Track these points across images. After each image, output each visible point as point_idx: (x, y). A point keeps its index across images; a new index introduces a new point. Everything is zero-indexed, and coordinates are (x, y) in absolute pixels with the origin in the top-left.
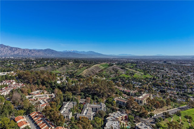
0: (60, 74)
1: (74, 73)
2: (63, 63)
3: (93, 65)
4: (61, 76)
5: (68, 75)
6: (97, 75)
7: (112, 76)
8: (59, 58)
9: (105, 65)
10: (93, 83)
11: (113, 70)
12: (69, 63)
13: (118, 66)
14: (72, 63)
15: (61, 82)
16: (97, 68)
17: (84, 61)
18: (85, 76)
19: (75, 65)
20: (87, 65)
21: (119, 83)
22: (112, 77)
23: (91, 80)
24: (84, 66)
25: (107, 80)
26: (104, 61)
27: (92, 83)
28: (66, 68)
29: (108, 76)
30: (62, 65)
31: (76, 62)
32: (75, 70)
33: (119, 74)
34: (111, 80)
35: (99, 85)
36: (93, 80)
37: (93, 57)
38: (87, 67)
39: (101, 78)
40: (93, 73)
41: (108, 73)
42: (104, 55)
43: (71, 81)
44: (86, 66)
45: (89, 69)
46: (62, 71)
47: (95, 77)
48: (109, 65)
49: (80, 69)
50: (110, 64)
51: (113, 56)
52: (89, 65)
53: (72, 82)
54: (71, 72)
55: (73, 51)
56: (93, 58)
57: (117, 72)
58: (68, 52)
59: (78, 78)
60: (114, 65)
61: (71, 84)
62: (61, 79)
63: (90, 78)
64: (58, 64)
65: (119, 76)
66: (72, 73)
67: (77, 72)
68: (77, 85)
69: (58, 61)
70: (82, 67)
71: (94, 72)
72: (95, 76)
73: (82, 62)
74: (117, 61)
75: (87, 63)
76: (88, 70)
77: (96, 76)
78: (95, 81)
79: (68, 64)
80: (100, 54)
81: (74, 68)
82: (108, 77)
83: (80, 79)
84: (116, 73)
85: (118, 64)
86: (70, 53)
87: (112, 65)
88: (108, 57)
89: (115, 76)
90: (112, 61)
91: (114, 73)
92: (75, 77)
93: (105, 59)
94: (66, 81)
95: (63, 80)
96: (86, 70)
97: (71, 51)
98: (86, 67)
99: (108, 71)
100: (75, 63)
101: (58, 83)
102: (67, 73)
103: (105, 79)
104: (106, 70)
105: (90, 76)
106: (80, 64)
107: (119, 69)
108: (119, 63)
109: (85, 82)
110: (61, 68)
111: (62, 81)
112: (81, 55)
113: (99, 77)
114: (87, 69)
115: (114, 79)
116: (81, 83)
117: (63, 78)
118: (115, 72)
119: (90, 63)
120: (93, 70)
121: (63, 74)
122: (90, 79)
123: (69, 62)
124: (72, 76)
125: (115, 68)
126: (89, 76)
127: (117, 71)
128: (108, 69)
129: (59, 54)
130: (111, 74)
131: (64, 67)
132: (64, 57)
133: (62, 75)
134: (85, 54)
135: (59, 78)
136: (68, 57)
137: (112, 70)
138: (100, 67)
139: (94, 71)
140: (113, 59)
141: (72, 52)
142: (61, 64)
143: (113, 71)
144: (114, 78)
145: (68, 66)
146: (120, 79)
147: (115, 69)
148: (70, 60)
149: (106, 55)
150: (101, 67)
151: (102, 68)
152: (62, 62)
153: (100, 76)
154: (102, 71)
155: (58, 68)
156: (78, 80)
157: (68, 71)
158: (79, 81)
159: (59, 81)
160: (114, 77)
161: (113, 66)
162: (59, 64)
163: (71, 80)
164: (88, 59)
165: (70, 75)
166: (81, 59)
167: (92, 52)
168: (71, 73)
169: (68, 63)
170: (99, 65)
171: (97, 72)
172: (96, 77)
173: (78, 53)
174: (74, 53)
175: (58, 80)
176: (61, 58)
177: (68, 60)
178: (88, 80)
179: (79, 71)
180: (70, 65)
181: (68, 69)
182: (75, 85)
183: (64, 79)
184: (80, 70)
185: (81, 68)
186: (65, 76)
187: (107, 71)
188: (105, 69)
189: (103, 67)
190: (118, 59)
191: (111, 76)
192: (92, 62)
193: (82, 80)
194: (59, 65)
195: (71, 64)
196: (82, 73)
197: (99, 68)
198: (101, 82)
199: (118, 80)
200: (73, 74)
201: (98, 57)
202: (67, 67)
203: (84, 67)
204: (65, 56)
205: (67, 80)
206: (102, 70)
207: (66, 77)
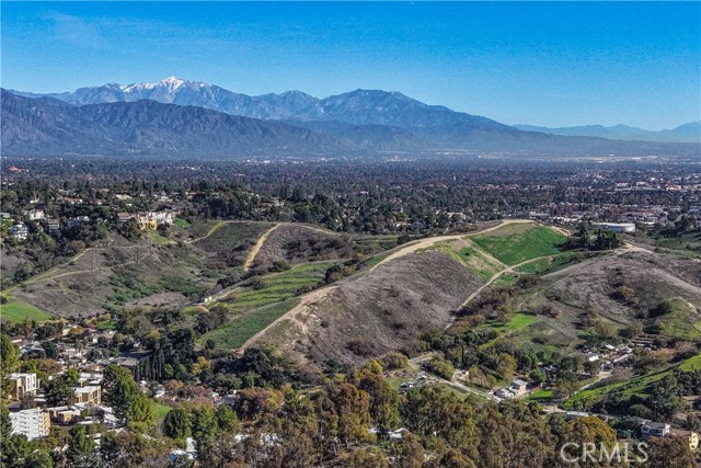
0: (41, 334)
1: (189, 323)
2: (70, 222)
3: (389, 246)
4: (50, 353)
5: (126, 350)
6: (436, 346)
7: (607, 368)
8: (33, 166)
9: (527, 245)
10: (396, 435)
11: (617, 297)
12: (143, 220)
13: (673, 256)
14: (167, 218)
15: (57, 420)
16: (442, 272)
17: (296, 198)
18: (302, 360)
19: (207, 245)
20: (333, 245)
21: (684, 441)
22: (603, 375)
23: (377, 401)
24: (293, 248)
25: (551, 409)
26: (520, 206)
27: (382, 434)
28: (108, 272)
29: (561, 370)
30: (68, 238)
31: (217, 209)
32: (203, 294)
33: (686, 347)
34: (596, 409)
35: (458, 458)
36: (390, 411)
37: (396, 154)
38: (334, 259)
39: (482, 380)
40: (398, 327)
41: (560, 327)
42: (515, 132)
43: (159, 411)
44: (316, 249)
45: (355, 286)
46: (65, 302)
47: (412, 374)
48: (568, 246)
49: (257, 286)
50: (582, 229)
51: (619, 146)
52: (352, 236)
53: (172, 427)
54: (162, 317)
55: (186, 90)
56: (397, 172)
57: (659, 322)
58: (128, 106)
59: (229, 386)
60: (630, 247)
61: (163, 441)
62: (54, 395)
63: (367, 384)
64: (22, 234)
65: (685, 366)
66: (174, 327)
67: (220, 314)
68: (227, 457)
69: (22, 200)
70: (277, 267)
71: (403, 317)
72: (413, 364)
73: (273, 214)
74: (657, 196)
75: (326, 221)
76: (339, 292)
77: (427, 357)
78: (410, 411)
79: (129, 232)
80: (466, 125)
81: (189, 272)
82: (556, 372)
83: (252, 392)
84: (652, 330)
85: (668, 233)
86: (148, 109)
87: (607, 242)
88: (560, 158)
89: (640, 367)
90: (604, 199)
91: (625, 334)
92: (197, 369)
93: (529, 175)
94: (110, 418)
95: (70, 400)
96: (321, 294)
97: (164, 89)
98: (322, 265)
99: (555, 306)
100: (198, 223)
101: (17, 429)
102: (120, 328)
103: (522, 392)
104: (537, 299)
105: (358, 364)
106: (256, 233)
107: (678, 291)
108: (684, 222)
109: (311, 422)
110: (55, 274)
111: (68, 415)
112: (266, 128)
113: (459, 376)
114: (327, 280)
115: (628, 394)
116: (268, 439)
117: (69, 380)
118: (640, 325)
119: (365, 224)
120: (393, 293)
121: (72, 340)
122: (367, 396)
123: (143, 208)
124: (170, 360)
125: (636, 271)
126: (348, 358)
127: (661, 310)
128: (560, 285)
129: (37, 121)
130: (588, 343)
131: (88, 260)
132: (88, 157)
133: (70, 351)
134: (305, 118)
135: (31, 382)
136: (132, 153)
137: (599, 300)
138: (474, 261)
139: (408, 304)
140: (618, 173)
141: (170, 100)
142: (55, 225)
143: (616, 308)
144: (631, 386)
145: (128, 248)
146: (689, 399)
147: (642, 287)
148: (146, 186)
149: (536, 135)
150: (483, 261)
151: (494, 271)
152: (64, 211)
153: (465, 366)
154: (494, 303)
155: (20, 276)
156: (238, 408)
157: (129, 306)
158: (248, 410)
159: (30, 412)
160: (627, 374)
161: (611, 260)
162: (31, 226)
163: (159, 402)
164: (335, 177)
165: (150, 344)
166: (270, 173)
167: (378, 97)
168: (155, 332)
169: (124, 217)
170: (461, 241)
171: (440, 316)
172: (428, 368)
173: (237, 110)
174: (188, 114)
175: (26, 403)
176: (56, 169)
177: (133, 189)
178: (339, 400)
179: (242, 302)
180: (152, 236)
181: (127, 280)
182: (200, 456)
183: (88, 391)
184: (258, 296)
185: (267, 278)
186: (91, 357)
187: (546, 312)
188: (524, 283)
189: (507, 260)
190: (666, 173)
191: (589, 366)
192: (387, 211)
193: (274, 398)
194: (33, 240)
195: (162, 228)
196: (278, 331)
197: (464, 279)
198: (486, 430)
199: (668, 414)
200: (181, 339)
201: (450, 152)
202: (113, 258)
203: (297, 266)
204: (100, 147)
205: (116, 396)
206: (492, 303)
207: (108, 373)
